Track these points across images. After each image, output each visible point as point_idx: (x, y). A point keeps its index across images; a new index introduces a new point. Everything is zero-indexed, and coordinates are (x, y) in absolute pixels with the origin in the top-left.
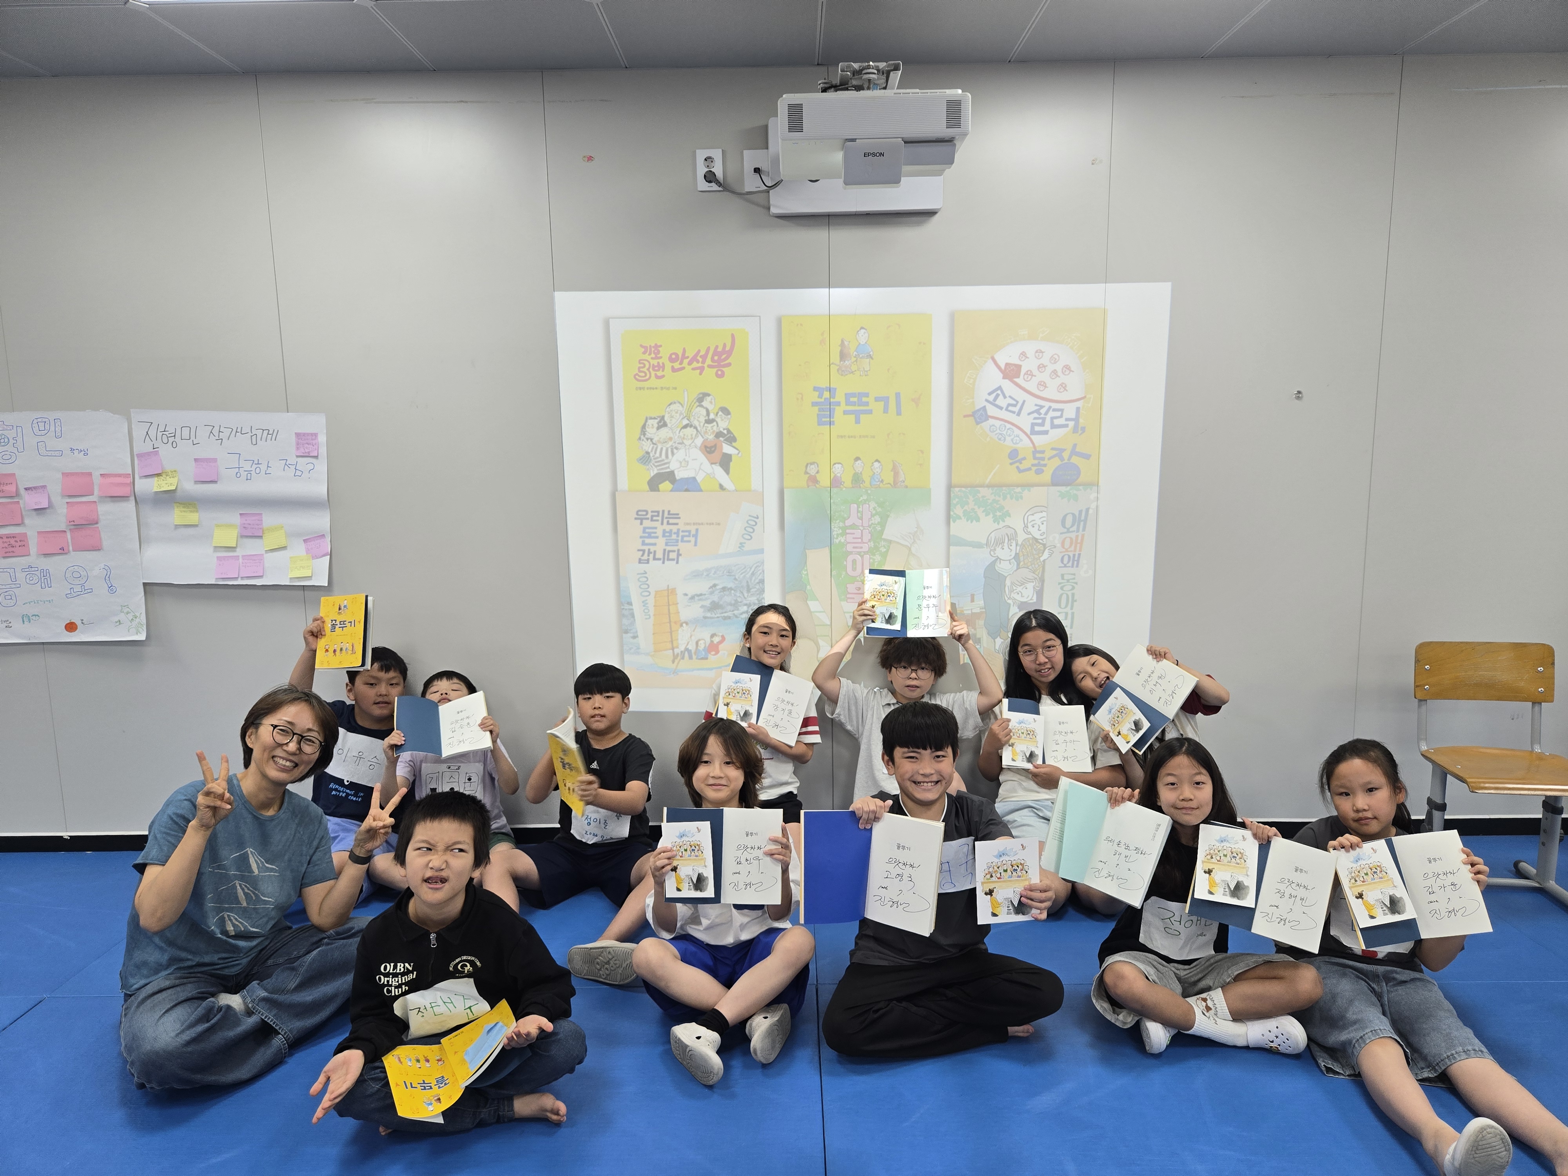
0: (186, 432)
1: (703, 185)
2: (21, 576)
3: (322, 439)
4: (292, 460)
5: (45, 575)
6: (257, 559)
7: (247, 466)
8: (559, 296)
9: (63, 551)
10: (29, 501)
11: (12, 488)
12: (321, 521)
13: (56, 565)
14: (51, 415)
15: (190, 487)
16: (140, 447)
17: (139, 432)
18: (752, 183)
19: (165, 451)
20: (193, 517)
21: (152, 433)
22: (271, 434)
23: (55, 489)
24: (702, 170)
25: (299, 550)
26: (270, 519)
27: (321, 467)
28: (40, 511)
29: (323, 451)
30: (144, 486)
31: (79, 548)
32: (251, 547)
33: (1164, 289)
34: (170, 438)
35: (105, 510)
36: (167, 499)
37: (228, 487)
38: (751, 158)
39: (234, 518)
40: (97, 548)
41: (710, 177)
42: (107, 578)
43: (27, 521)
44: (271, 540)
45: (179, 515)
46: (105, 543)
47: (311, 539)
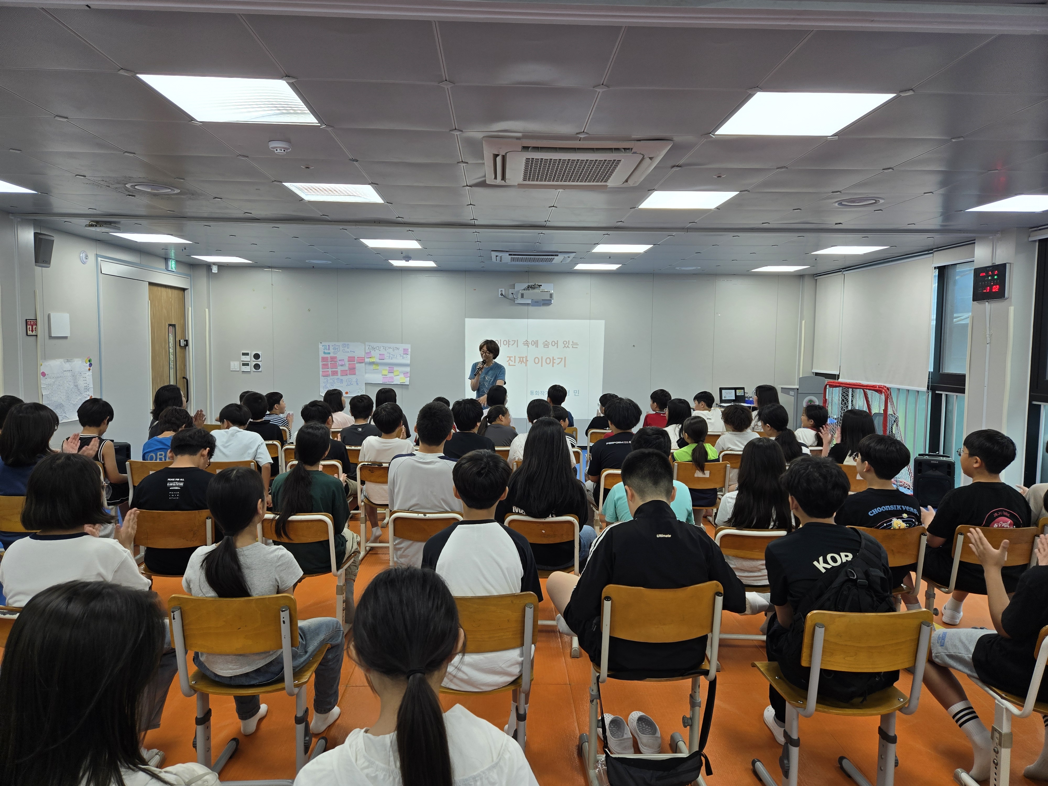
0: (378, 348)
1: (500, 296)
2: (336, 381)
3: (410, 350)
4: (402, 355)
5: (342, 380)
6: (392, 378)
7: (391, 356)
8: (466, 319)
9: (347, 375)
10: (341, 363)
11: (336, 360)
12: (408, 369)
13: (344, 378)
14: (347, 343)
15: (378, 361)
16: (368, 351)
17: (367, 348)
18: (511, 296)
19: (373, 352)
20: (378, 367)
21: (370, 348)
22: (398, 349)
23: (346, 360)
24: (500, 293)
25: (402, 376)
26: (396, 369)
27: (409, 356)
28: (342, 365)
29: (409, 353)
30: (367, 360)
31: (350, 374)
32: (391, 375)
33: (603, 322)
34: (374, 349)
35: (358, 366)
36: (373, 363)
37: (387, 361)
38: (511, 291)
39: (387, 368)
40: (355, 374)
41: (502, 294)
42: (356, 381)
43: (338, 368)
44: (395, 373)
45: (374, 367)
46: (357, 373)
47: (405, 373)
